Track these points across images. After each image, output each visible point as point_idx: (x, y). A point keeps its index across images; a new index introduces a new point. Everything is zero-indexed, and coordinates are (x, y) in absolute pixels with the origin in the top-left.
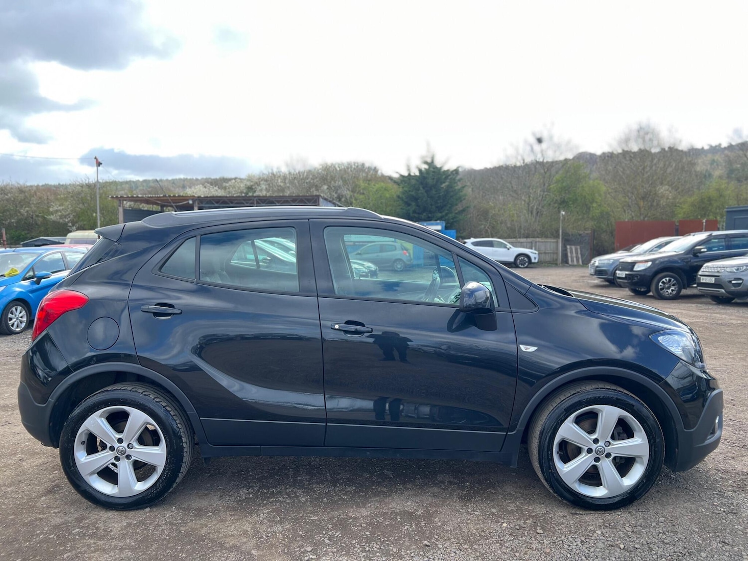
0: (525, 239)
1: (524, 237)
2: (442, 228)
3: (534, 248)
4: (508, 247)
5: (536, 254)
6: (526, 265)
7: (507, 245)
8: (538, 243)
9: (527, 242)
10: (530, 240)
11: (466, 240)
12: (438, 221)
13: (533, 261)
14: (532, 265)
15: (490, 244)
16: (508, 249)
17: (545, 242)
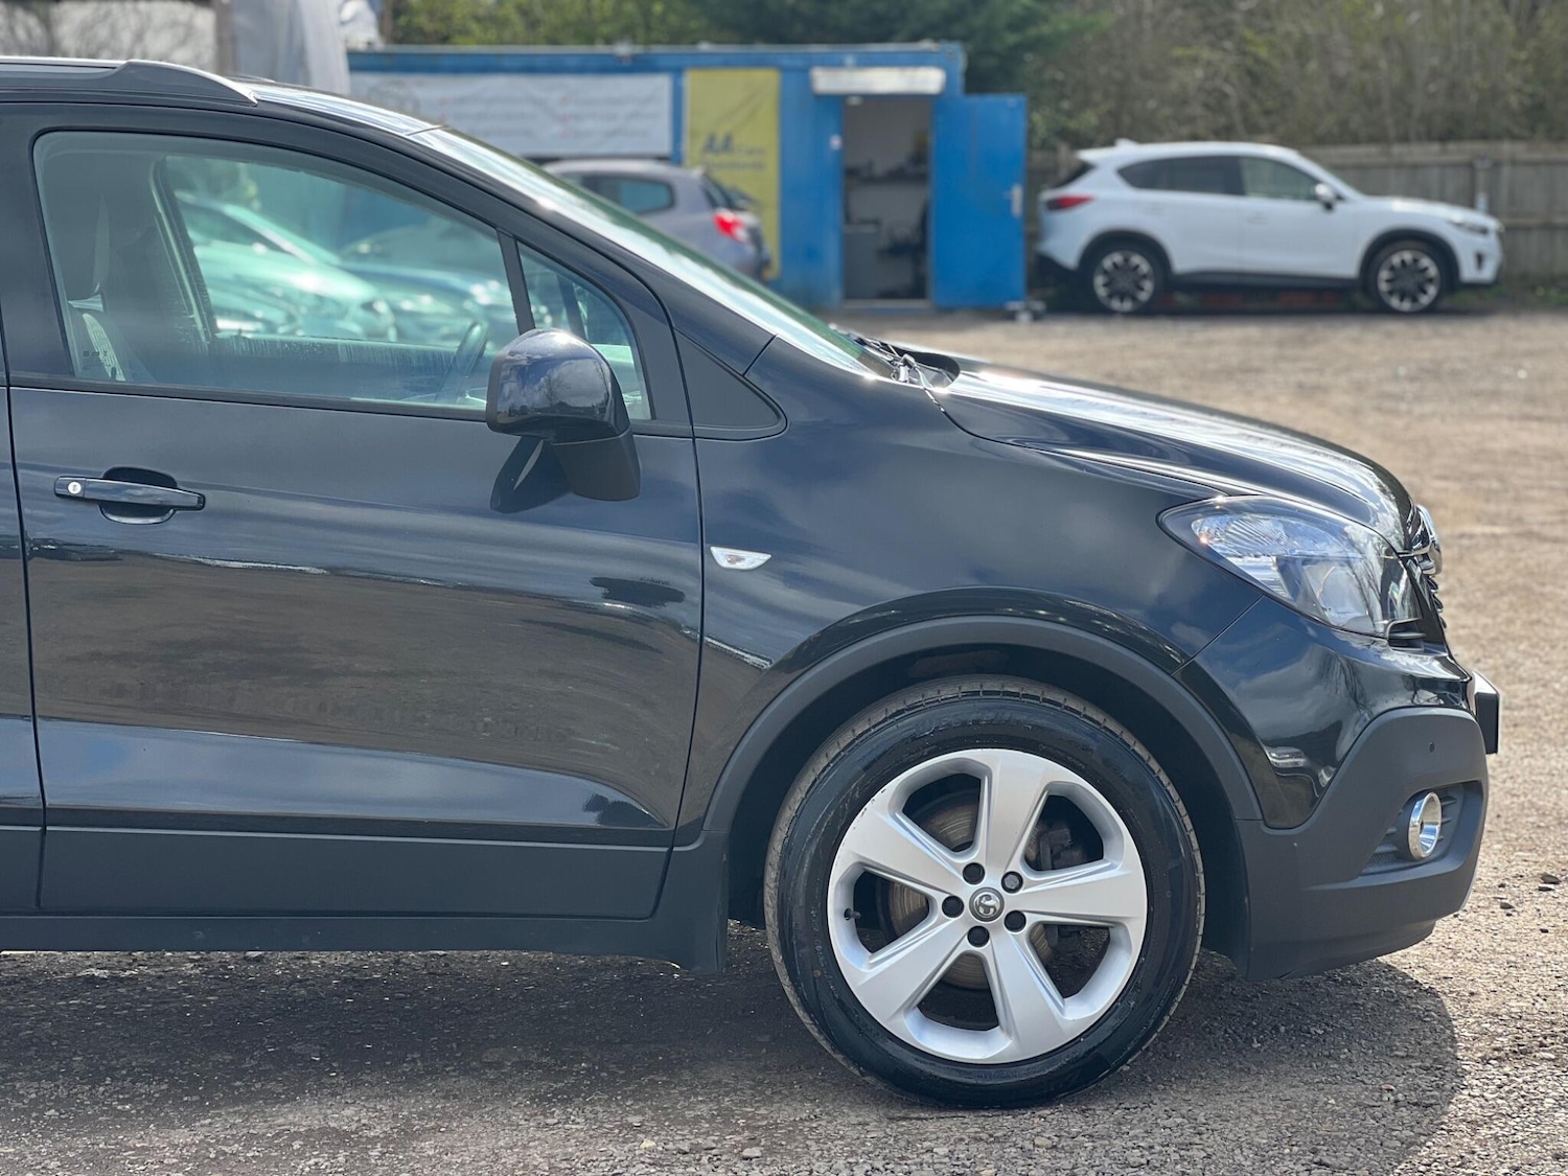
0: (1435, 147)
1: (1429, 137)
2: (949, 82)
3: (1482, 200)
4: (1322, 190)
5: (1484, 231)
6: (1425, 300)
7: (1316, 181)
8: (1506, 171)
9: (1443, 166)
10: (1459, 151)
11: (1088, 155)
12: (926, 45)
13: (1468, 272)
14: (1464, 298)
15: (1226, 177)
16: (1328, 206)
17: (1549, 163)
